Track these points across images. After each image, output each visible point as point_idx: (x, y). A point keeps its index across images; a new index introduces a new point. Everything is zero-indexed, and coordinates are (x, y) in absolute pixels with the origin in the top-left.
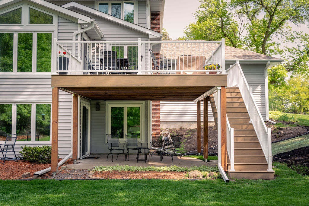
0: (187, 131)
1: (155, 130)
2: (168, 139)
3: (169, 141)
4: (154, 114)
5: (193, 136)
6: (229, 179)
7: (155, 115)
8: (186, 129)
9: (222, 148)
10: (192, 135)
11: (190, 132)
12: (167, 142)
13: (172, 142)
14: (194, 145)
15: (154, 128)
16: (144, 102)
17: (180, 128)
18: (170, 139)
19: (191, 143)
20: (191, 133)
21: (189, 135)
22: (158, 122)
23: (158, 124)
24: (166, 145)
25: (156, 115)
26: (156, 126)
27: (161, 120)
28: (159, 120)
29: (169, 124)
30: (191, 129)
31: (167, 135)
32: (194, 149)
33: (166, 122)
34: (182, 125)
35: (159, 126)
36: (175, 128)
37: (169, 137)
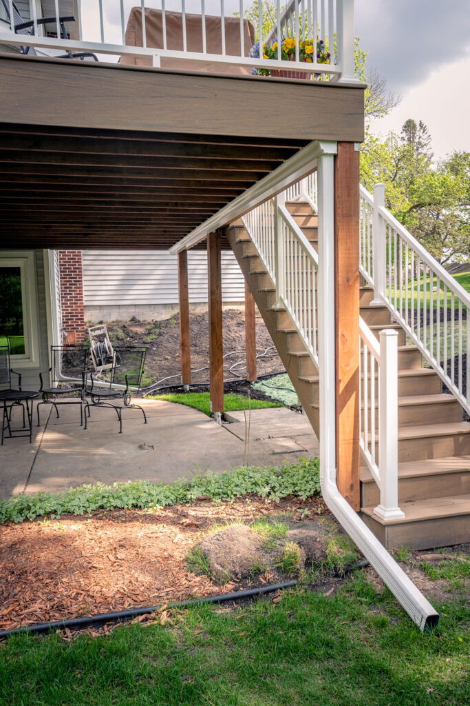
0: (148, 327)
1: (73, 325)
2: (104, 348)
3: (106, 352)
4: (68, 288)
5: (161, 337)
6: (437, 611)
7: (72, 291)
8: (144, 321)
9: (341, 416)
10: (160, 334)
11: (154, 328)
12: (102, 357)
13: (114, 354)
14: (167, 359)
15: (70, 321)
16: (30, 254)
17: (132, 320)
18: (109, 348)
19: (159, 355)
20: (157, 330)
21: (153, 336)
22: (79, 307)
23: (80, 313)
24: (100, 364)
25: (74, 291)
26: (74, 318)
27: (85, 304)
28: (82, 303)
29: (105, 311)
30: (156, 322)
31: (100, 338)
32: (168, 370)
33: (98, 308)
34: (135, 312)
35: (83, 316)
36: (120, 319)
37: (107, 343)
